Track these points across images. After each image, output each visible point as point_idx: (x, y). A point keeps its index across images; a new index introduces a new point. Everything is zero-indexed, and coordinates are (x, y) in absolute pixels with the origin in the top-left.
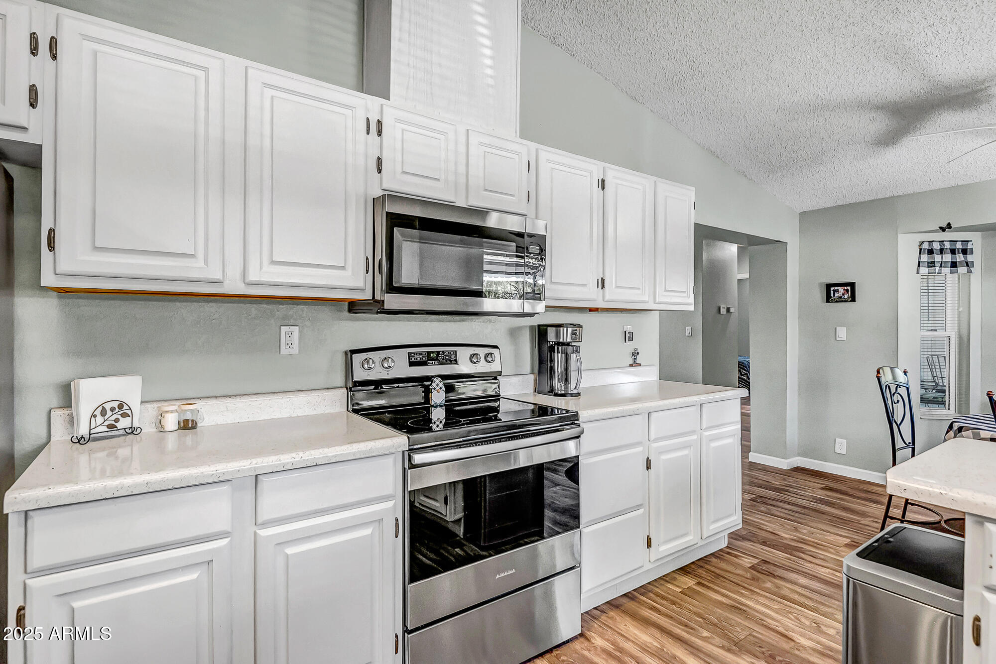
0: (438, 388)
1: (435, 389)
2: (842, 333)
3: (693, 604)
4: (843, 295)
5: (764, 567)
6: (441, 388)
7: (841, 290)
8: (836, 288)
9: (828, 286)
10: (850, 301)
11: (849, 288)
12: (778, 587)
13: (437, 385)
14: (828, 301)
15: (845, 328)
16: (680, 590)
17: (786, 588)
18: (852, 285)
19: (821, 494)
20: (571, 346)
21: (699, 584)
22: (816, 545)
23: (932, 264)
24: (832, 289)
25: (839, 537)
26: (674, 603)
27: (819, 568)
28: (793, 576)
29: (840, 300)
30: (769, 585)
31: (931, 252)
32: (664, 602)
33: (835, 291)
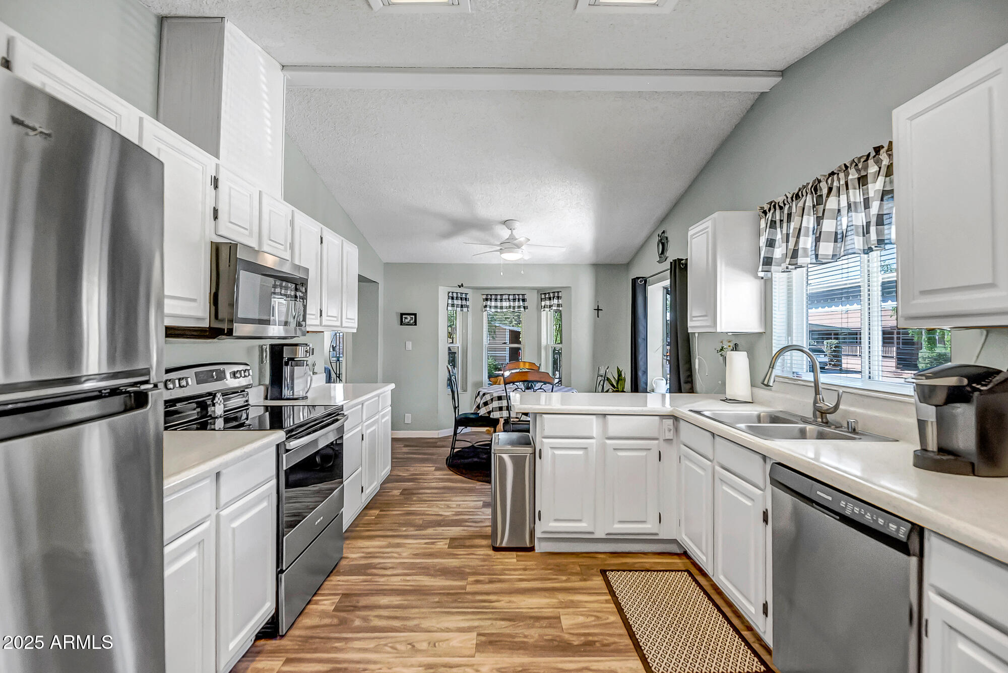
0: (219, 402)
1: (217, 402)
2: (409, 345)
3: (387, 520)
4: (410, 321)
5: (406, 492)
6: (221, 402)
7: (409, 317)
8: (406, 316)
9: (402, 315)
10: (414, 325)
11: (413, 316)
12: (419, 498)
13: (219, 399)
14: (401, 325)
15: (411, 343)
16: (374, 517)
17: (424, 497)
18: (415, 315)
19: (405, 450)
20: (295, 361)
21: (381, 511)
22: (423, 475)
23: (453, 305)
24: (404, 316)
25: (429, 468)
26: (377, 524)
27: (430, 484)
28: (421, 491)
29: (408, 324)
30: (415, 499)
31: (453, 298)
32: (372, 525)
33: (406, 318)
